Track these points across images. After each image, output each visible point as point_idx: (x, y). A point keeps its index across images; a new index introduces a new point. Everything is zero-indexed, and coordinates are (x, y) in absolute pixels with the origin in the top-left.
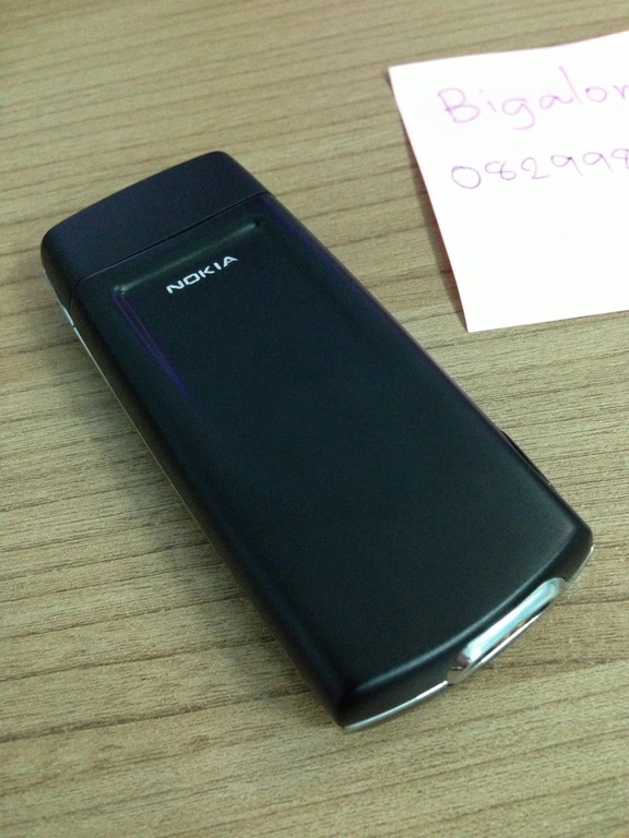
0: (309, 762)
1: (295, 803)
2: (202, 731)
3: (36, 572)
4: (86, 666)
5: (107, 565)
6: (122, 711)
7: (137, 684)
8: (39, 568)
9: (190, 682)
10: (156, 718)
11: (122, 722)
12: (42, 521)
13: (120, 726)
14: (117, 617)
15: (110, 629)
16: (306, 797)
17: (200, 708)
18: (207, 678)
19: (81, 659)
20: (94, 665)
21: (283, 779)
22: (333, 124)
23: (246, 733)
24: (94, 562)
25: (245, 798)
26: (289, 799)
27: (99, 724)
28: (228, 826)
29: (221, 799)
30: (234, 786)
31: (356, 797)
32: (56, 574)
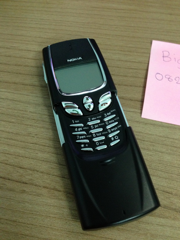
0: (45, 205)
1: (38, 213)
2: (25, 189)
3: (5, 138)
4: (6, 164)
5: (21, 143)
6: (10, 177)
7: (16, 172)
8: (6, 137)
9: (27, 177)
10: (16, 182)
11: (9, 180)
12: (11, 127)
13: (8, 180)
14: (18, 155)
15: (15, 158)
16: (41, 213)
17: (27, 184)
18: (31, 178)
19: (6, 162)
20: (8, 164)
21: (38, 207)
22: (121, 51)
23: (34, 193)
24: (18, 141)
25: (28, 208)
26: (37, 212)
27: (4, 178)
28: (22, 212)
29: (22, 206)
30: (26, 204)
31: (52, 218)
32: (9, 140)
